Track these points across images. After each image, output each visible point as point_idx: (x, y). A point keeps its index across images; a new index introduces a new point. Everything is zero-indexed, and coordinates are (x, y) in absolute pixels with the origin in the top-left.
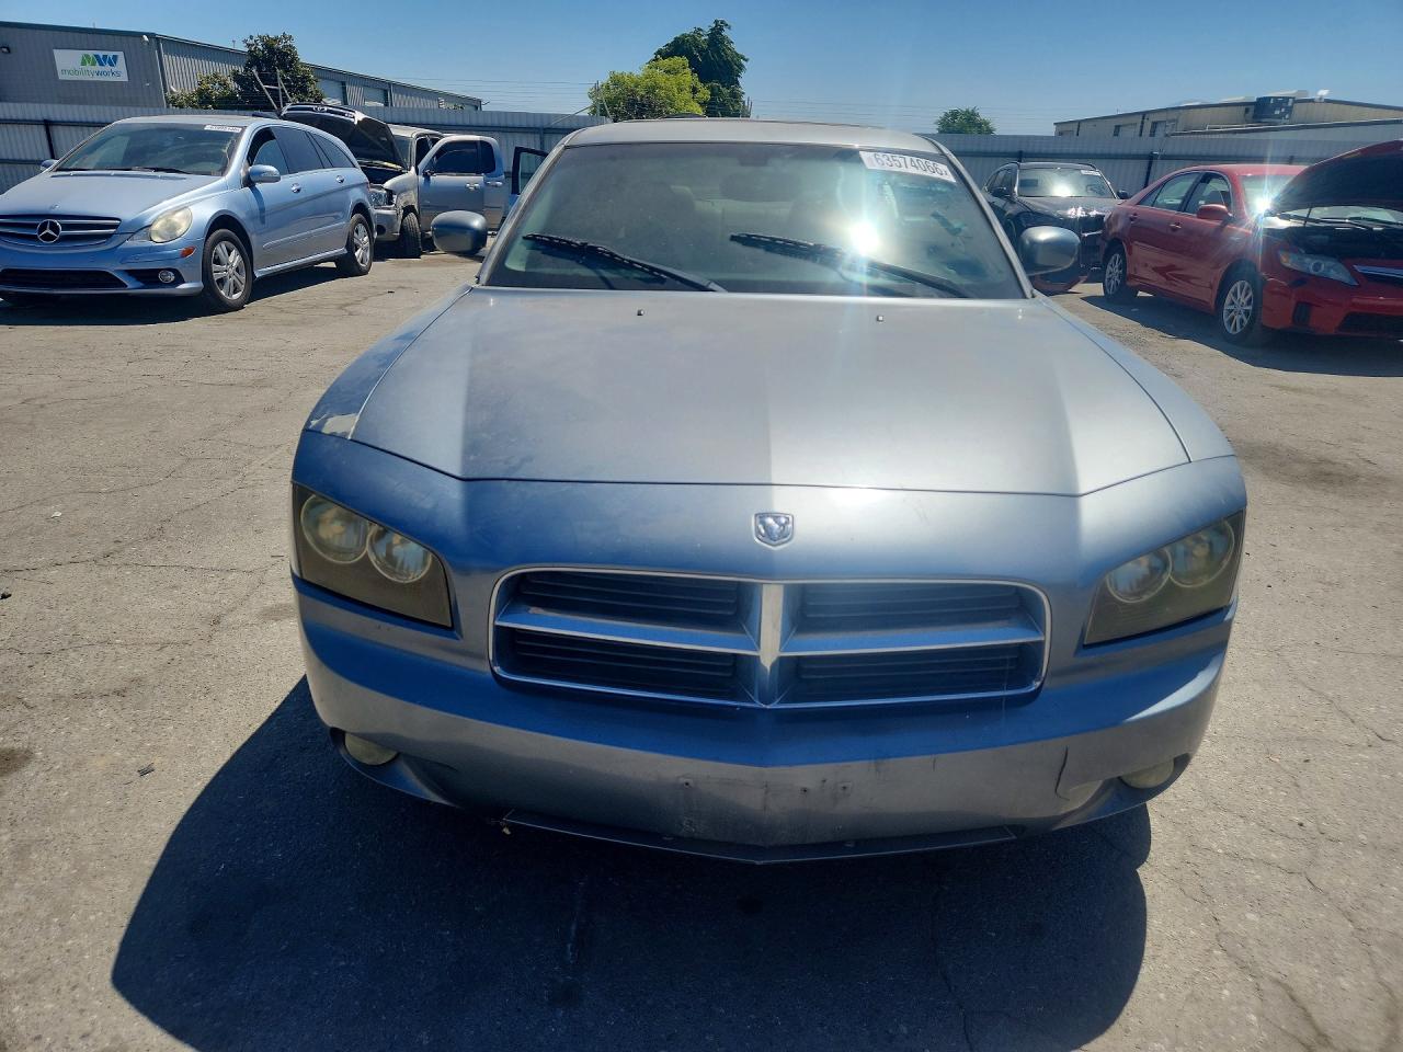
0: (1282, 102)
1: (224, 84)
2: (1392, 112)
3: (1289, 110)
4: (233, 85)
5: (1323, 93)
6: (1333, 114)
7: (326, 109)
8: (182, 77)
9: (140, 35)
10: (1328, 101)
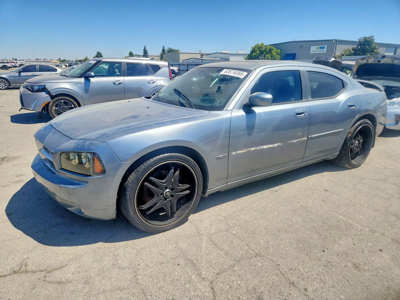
1: (350, 52)
4: (352, 52)
7: (324, 58)
8: (339, 50)
9: (333, 40)
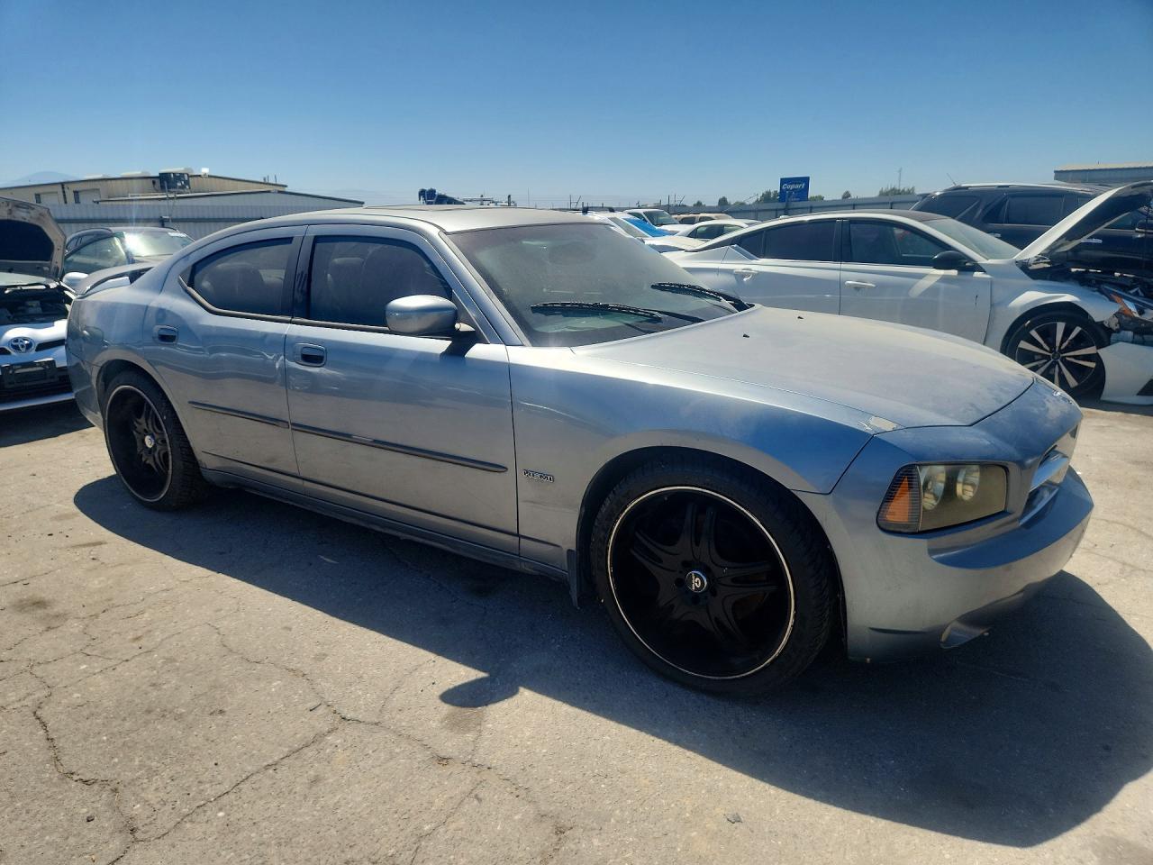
0: (179, 177)
2: (255, 185)
3: (187, 183)
5: (205, 171)
6: (217, 187)
10: (210, 176)
